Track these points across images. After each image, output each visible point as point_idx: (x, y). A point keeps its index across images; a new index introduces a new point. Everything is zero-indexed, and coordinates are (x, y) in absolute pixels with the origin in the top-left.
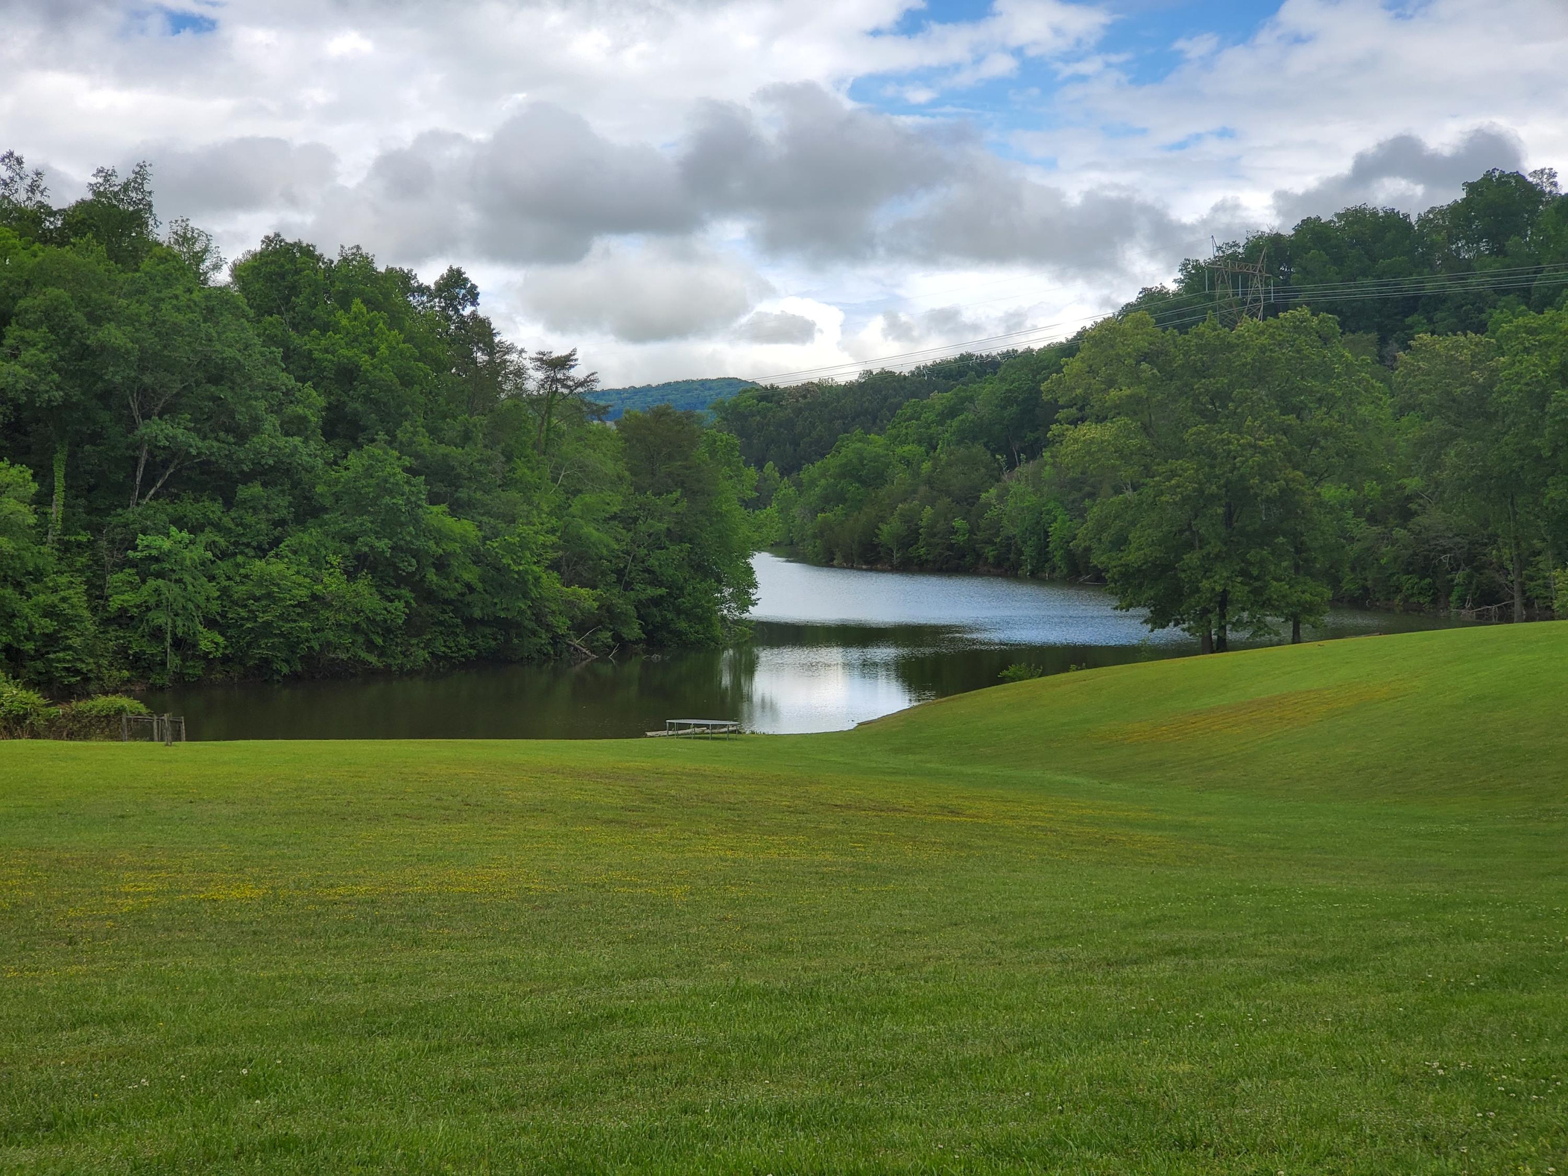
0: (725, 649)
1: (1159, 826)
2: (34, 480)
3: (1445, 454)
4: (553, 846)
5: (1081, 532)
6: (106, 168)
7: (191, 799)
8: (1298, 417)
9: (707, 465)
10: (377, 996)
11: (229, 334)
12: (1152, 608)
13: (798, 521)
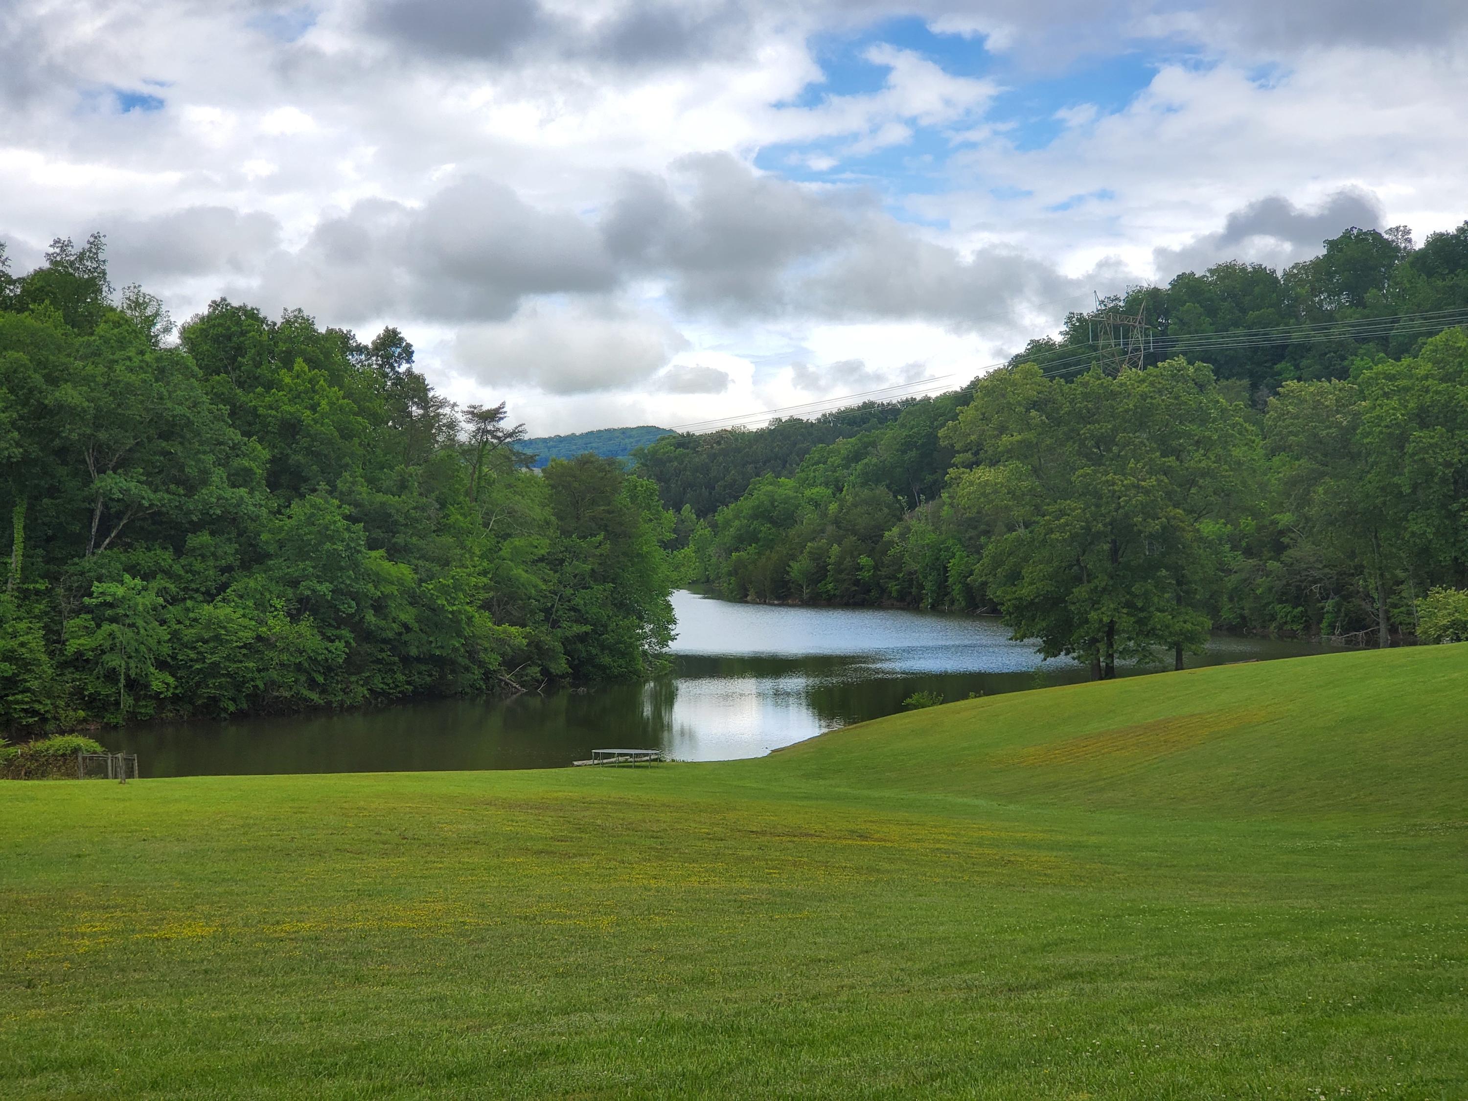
0: (646, 681)
1: (1053, 847)
3: (1314, 492)
4: (487, 879)
5: (977, 567)
6: (63, 238)
7: (144, 837)
8: (1177, 459)
9: (628, 509)
10: (323, 1035)
11: (179, 393)
12: (1045, 639)
13: (714, 560)
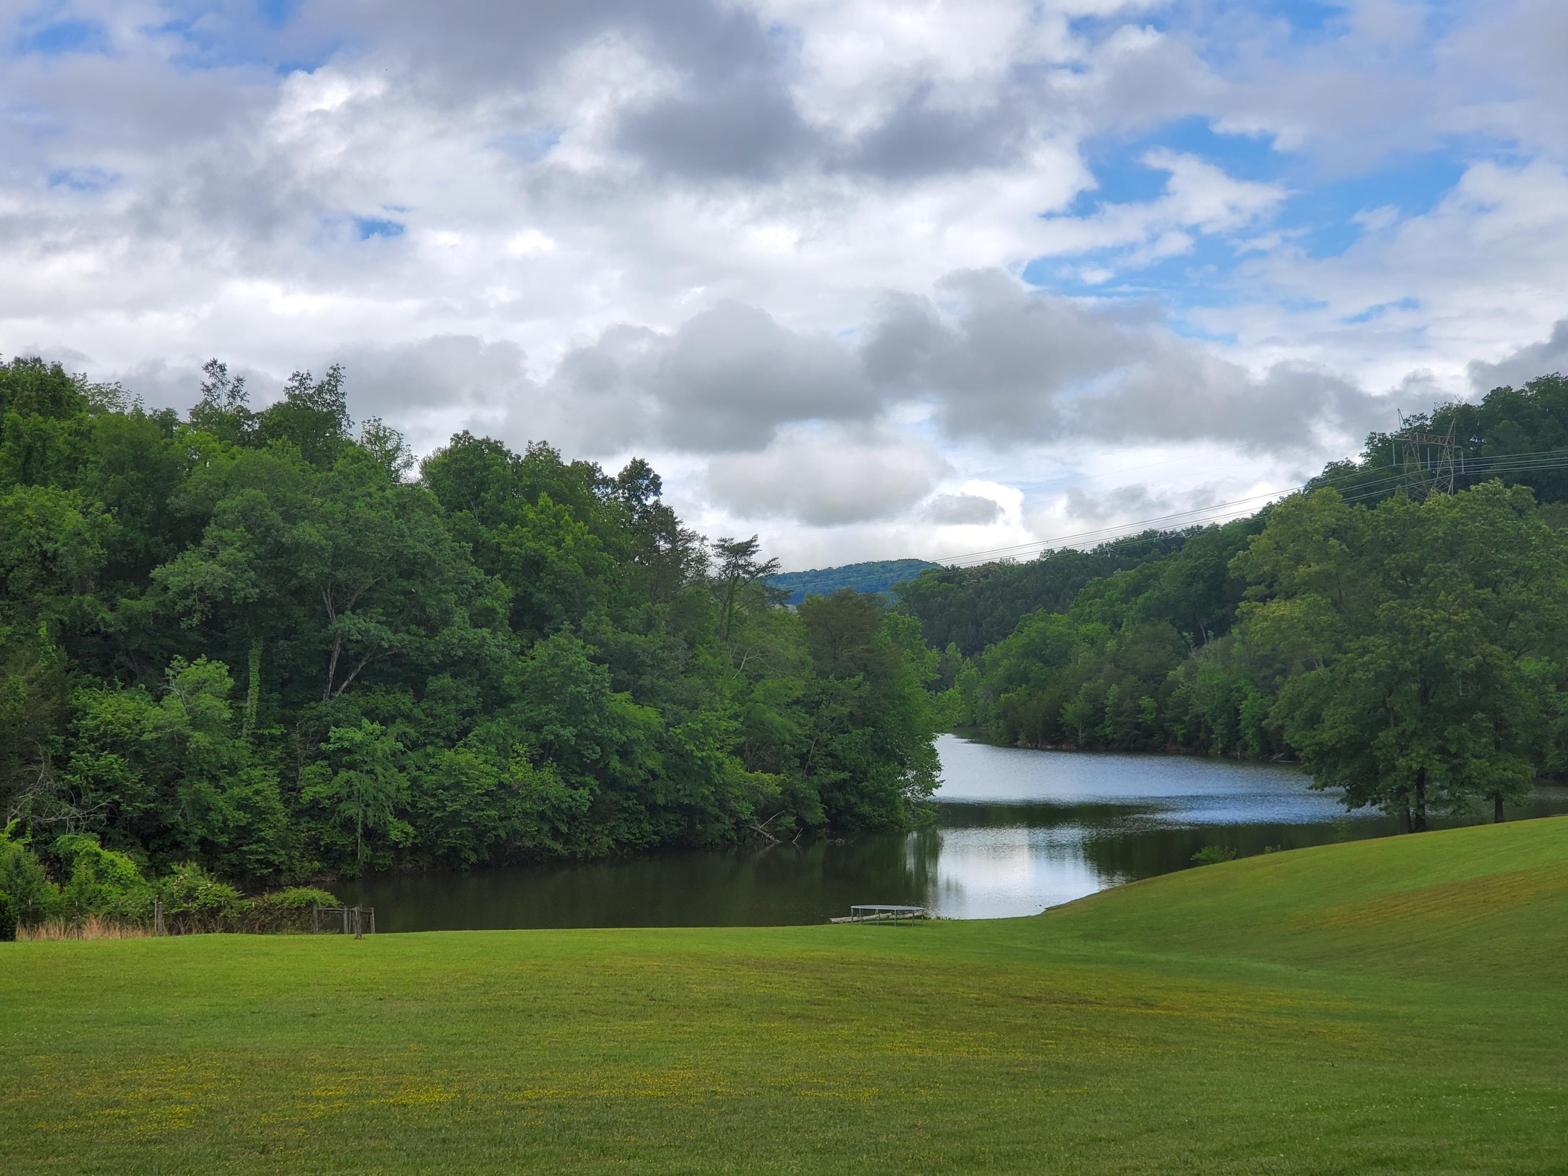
0: (909, 832)
1: (1359, 1017)
2: (229, 676)
4: (739, 1045)
5: (1272, 709)
6: (301, 372)
7: (380, 996)
8: (1494, 591)
9: (889, 648)
11: (420, 530)
12: (1348, 787)
13: (981, 701)
